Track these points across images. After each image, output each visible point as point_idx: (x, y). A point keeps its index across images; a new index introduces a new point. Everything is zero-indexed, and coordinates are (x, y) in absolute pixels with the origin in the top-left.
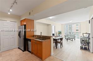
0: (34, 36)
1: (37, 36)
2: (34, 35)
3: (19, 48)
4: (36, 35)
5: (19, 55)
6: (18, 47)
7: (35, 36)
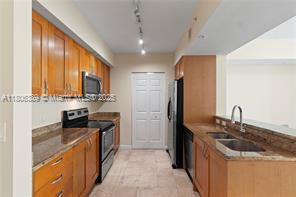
0: (213, 120)
1: (224, 123)
2: (215, 118)
3: (167, 151)
4: (221, 119)
5: (158, 176)
6: (166, 147)
7: (218, 121)
